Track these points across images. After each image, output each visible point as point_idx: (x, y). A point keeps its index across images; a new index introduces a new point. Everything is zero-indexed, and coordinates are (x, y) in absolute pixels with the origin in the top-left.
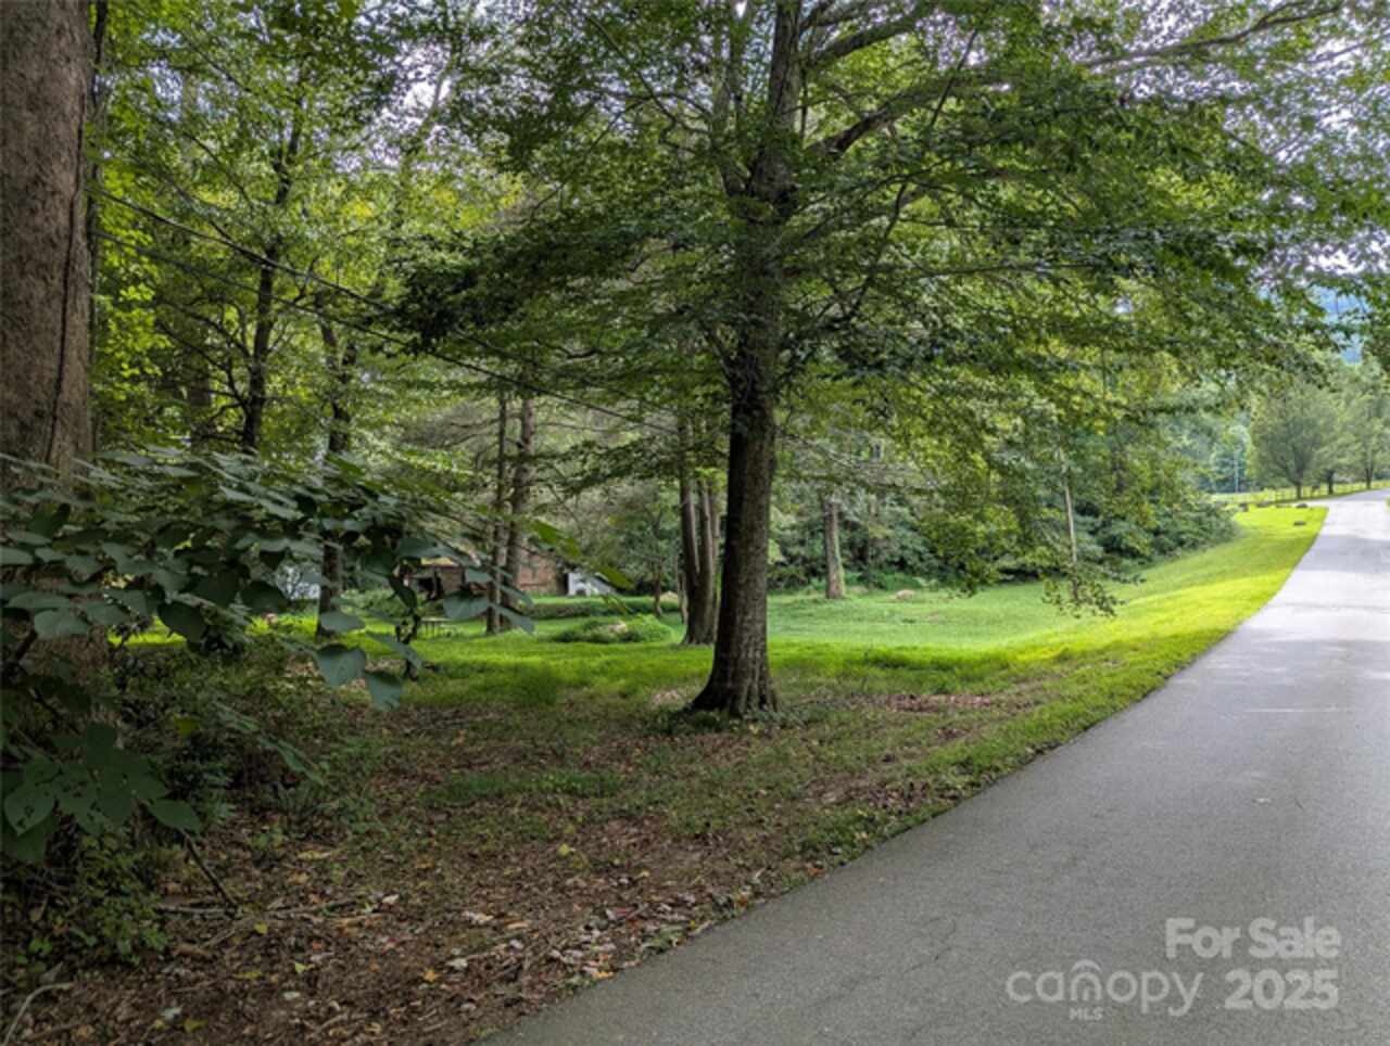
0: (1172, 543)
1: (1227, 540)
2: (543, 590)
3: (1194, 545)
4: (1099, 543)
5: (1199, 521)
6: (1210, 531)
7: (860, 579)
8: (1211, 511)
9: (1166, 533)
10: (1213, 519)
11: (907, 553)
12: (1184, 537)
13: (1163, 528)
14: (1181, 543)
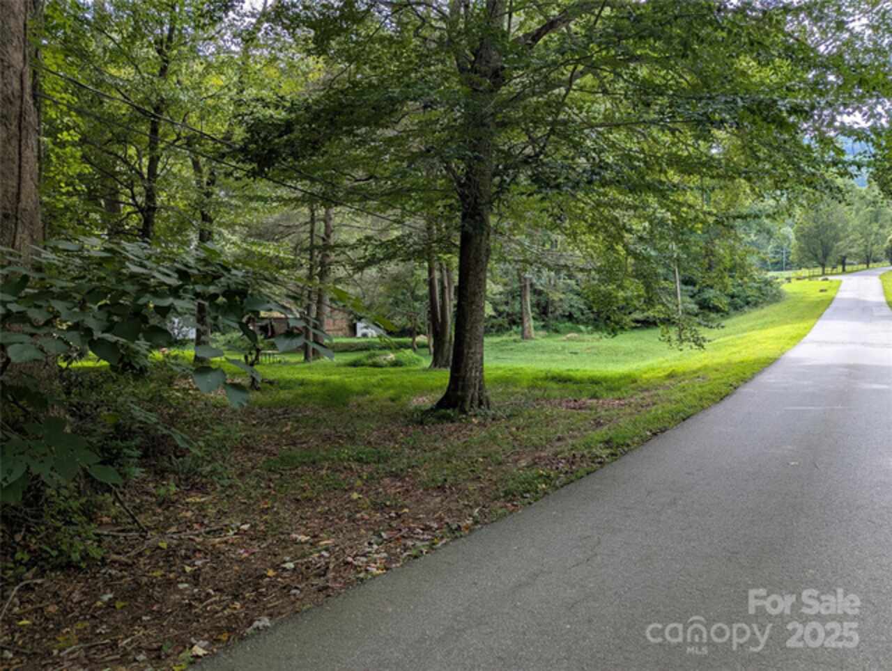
0: (742, 303)
1: (777, 301)
2: (340, 333)
3: (756, 305)
4: (696, 303)
5: (760, 289)
6: (766, 295)
7: (544, 327)
8: (767, 283)
9: (738, 297)
10: (769, 288)
11: (573, 310)
12: (749, 299)
13: (737, 294)
14: (748, 303)
